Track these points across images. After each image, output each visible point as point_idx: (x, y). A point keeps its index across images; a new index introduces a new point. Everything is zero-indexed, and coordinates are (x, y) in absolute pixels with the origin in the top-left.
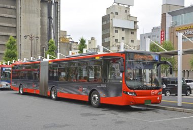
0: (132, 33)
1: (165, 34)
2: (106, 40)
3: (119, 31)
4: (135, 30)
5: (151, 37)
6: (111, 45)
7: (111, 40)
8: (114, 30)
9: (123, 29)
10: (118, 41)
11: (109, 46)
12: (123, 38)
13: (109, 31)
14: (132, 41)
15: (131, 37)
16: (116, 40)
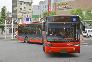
0: (30, 5)
1: (50, 7)
2: (15, 9)
3: (23, 4)
4: (31, 3)
5: (40, 7)
6: (18, 12)
7: (18, 9)
8: (20, 3)
9: (25, 3)
10: (22, 9)
11: (17, 12)
12: (25, 8)
13: (17, 4)
14: (30, 9)
15: (29, 7)
16: (21, 9)
